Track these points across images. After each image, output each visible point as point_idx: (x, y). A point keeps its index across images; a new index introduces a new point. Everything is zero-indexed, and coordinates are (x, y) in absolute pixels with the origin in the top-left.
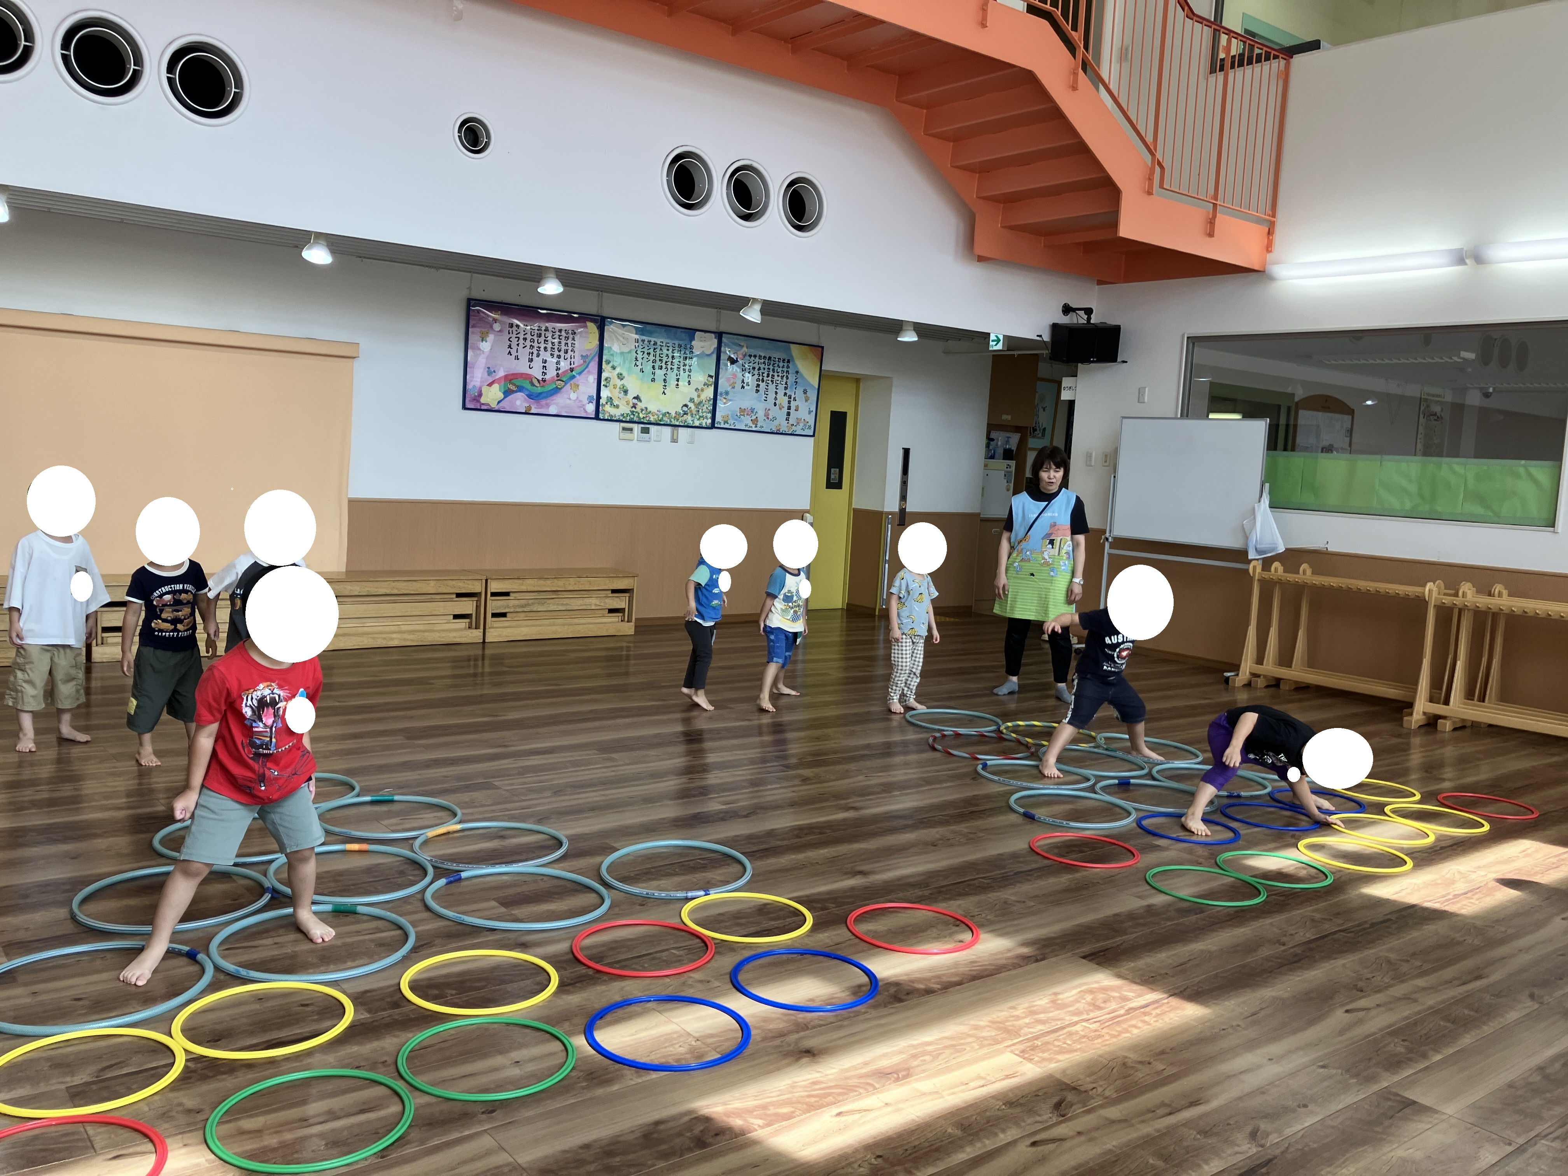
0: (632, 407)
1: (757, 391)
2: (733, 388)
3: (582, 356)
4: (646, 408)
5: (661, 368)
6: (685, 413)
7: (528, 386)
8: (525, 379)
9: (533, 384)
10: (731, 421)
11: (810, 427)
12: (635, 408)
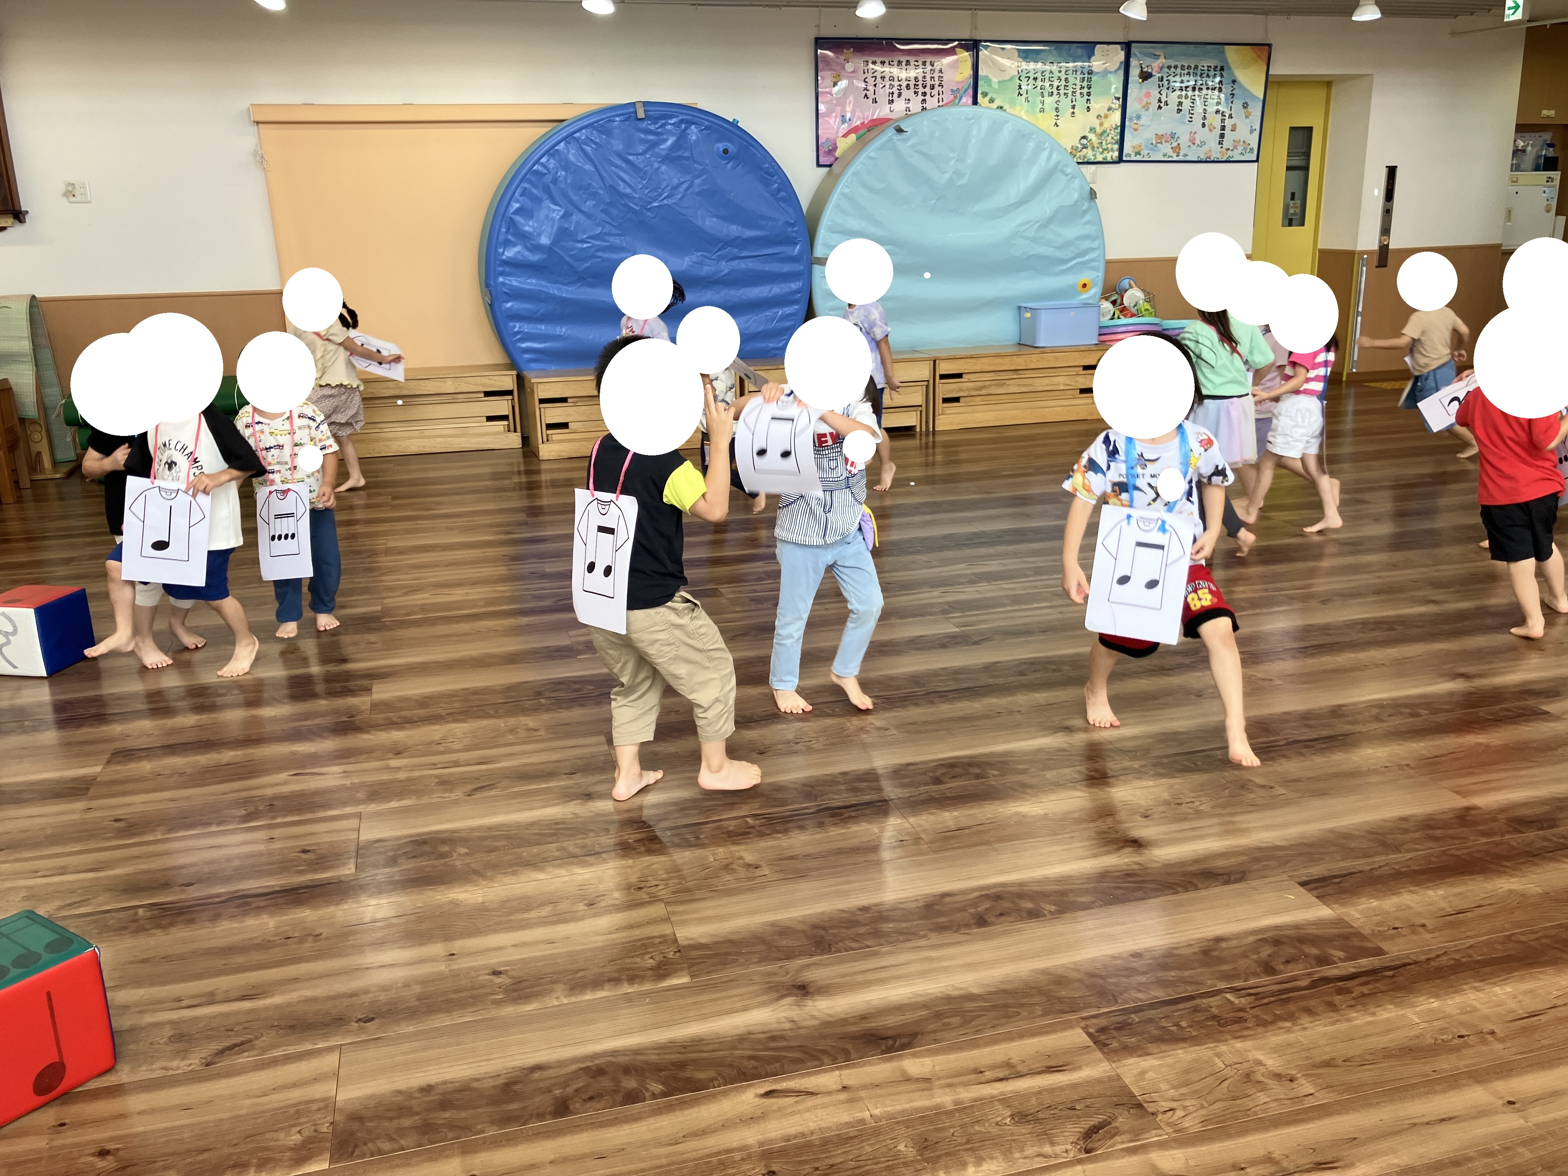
1: (1179, 111)
2: (1147, 110)
3: (952, 91)
5: (1051, 94)
6: (1085, 147)
10: (1144, 152)
11: (1252, 149)
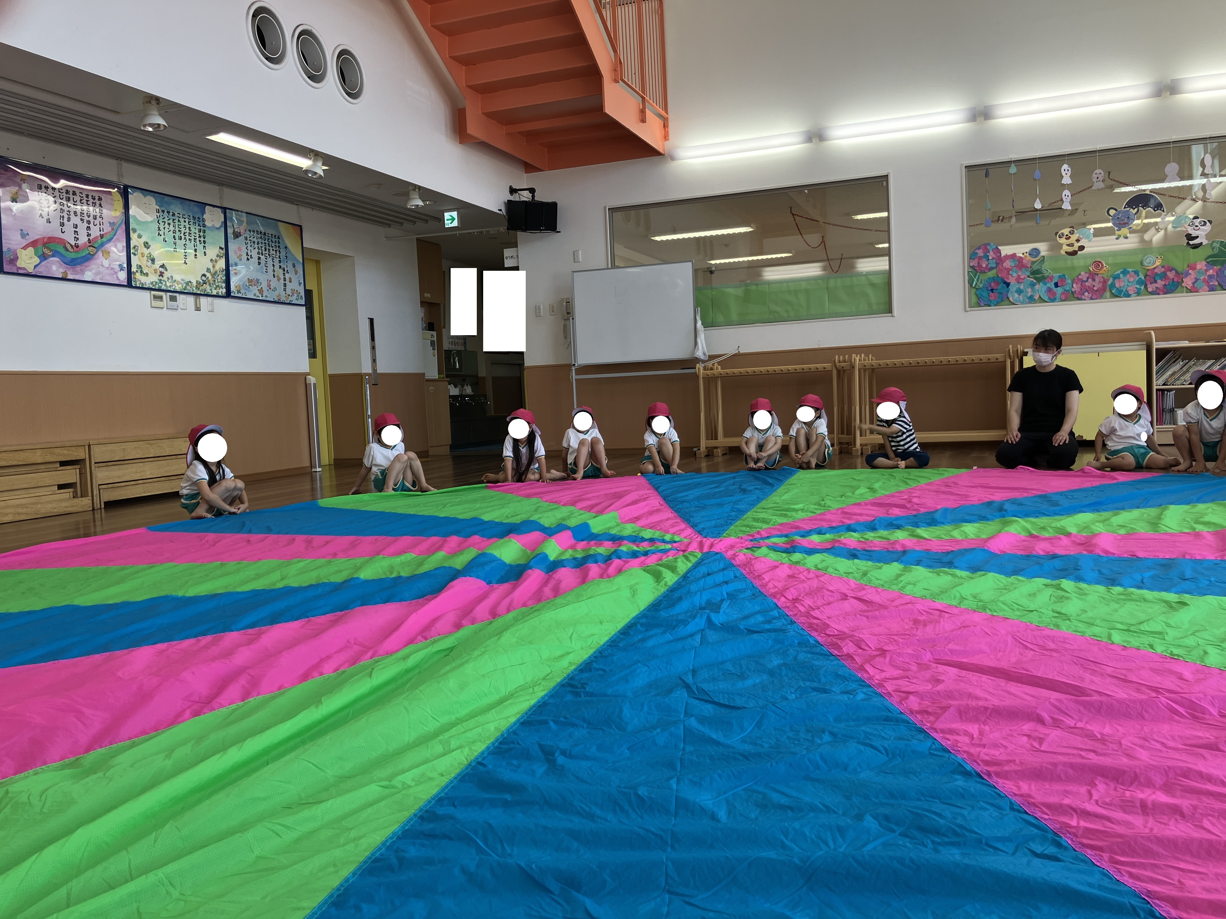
0: (160, 276)
1: (259, 263)
2: (241, 260)
3: (110, 223)
4: (172, 277)
5: (180, 238)
6: (205, 283)
7: (63, 251)
8: (59, 243)
9: (67, 250)
10: (243, 291)
11: (302, 297)
12: (162, 276)
